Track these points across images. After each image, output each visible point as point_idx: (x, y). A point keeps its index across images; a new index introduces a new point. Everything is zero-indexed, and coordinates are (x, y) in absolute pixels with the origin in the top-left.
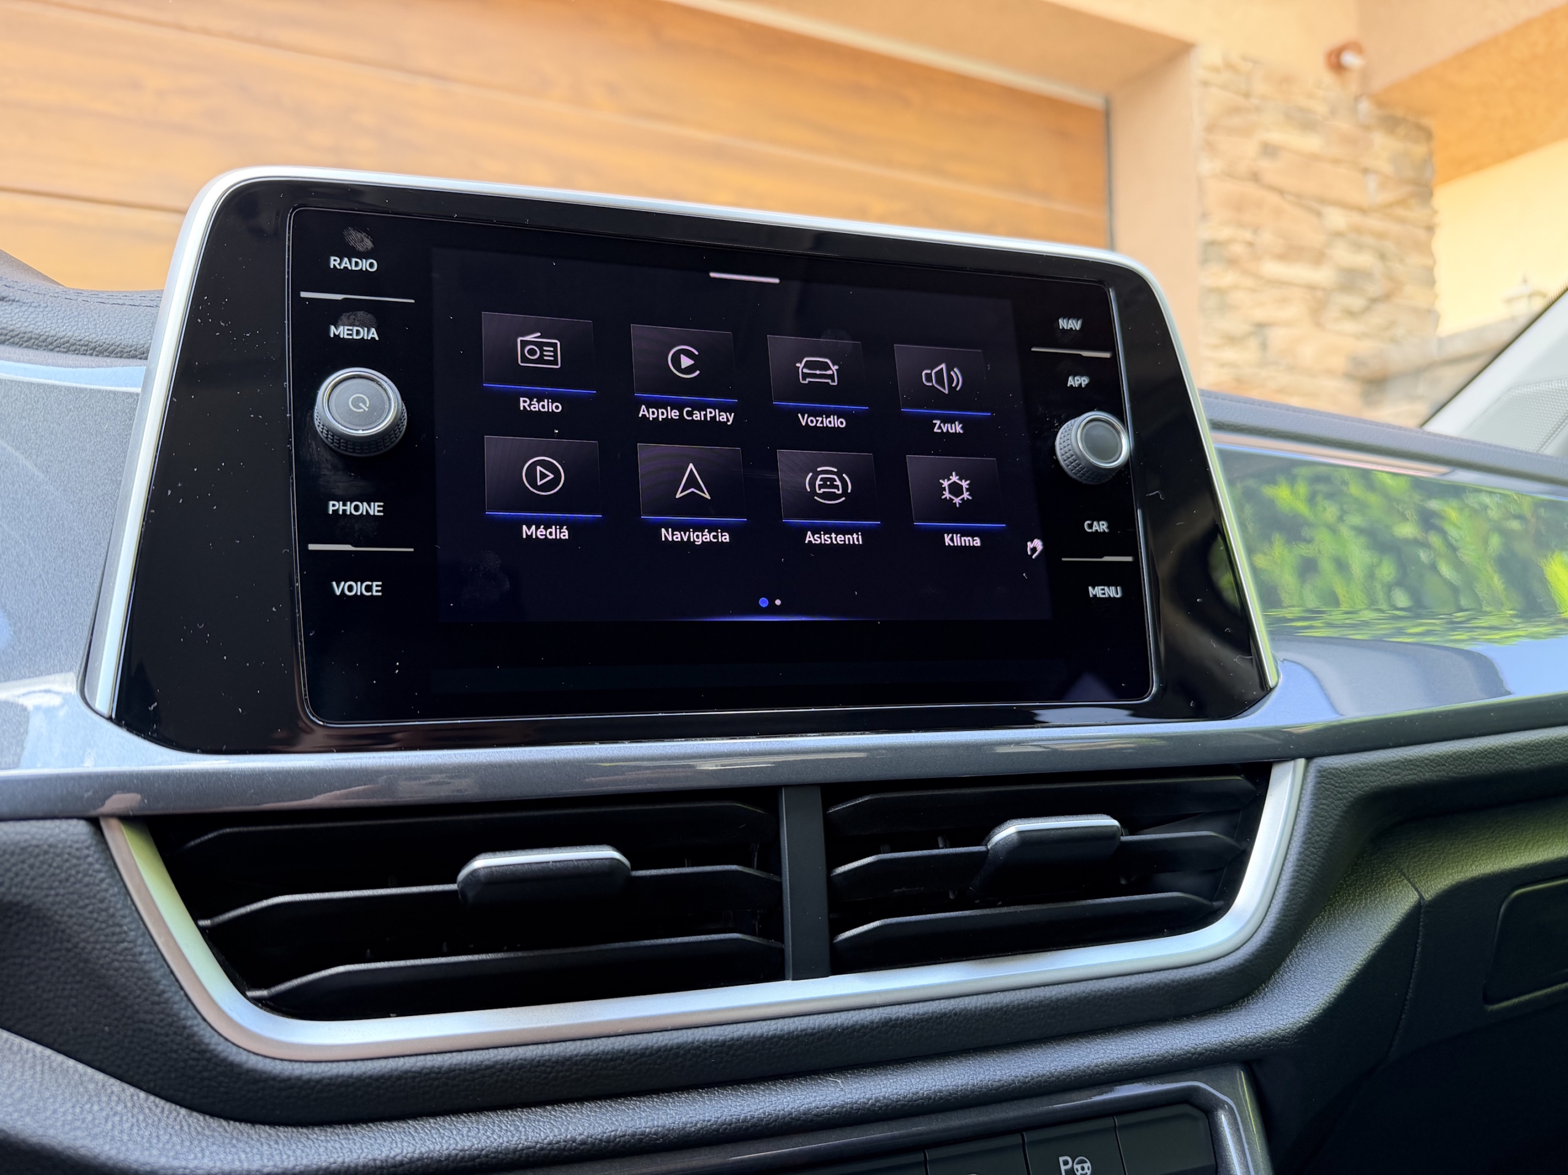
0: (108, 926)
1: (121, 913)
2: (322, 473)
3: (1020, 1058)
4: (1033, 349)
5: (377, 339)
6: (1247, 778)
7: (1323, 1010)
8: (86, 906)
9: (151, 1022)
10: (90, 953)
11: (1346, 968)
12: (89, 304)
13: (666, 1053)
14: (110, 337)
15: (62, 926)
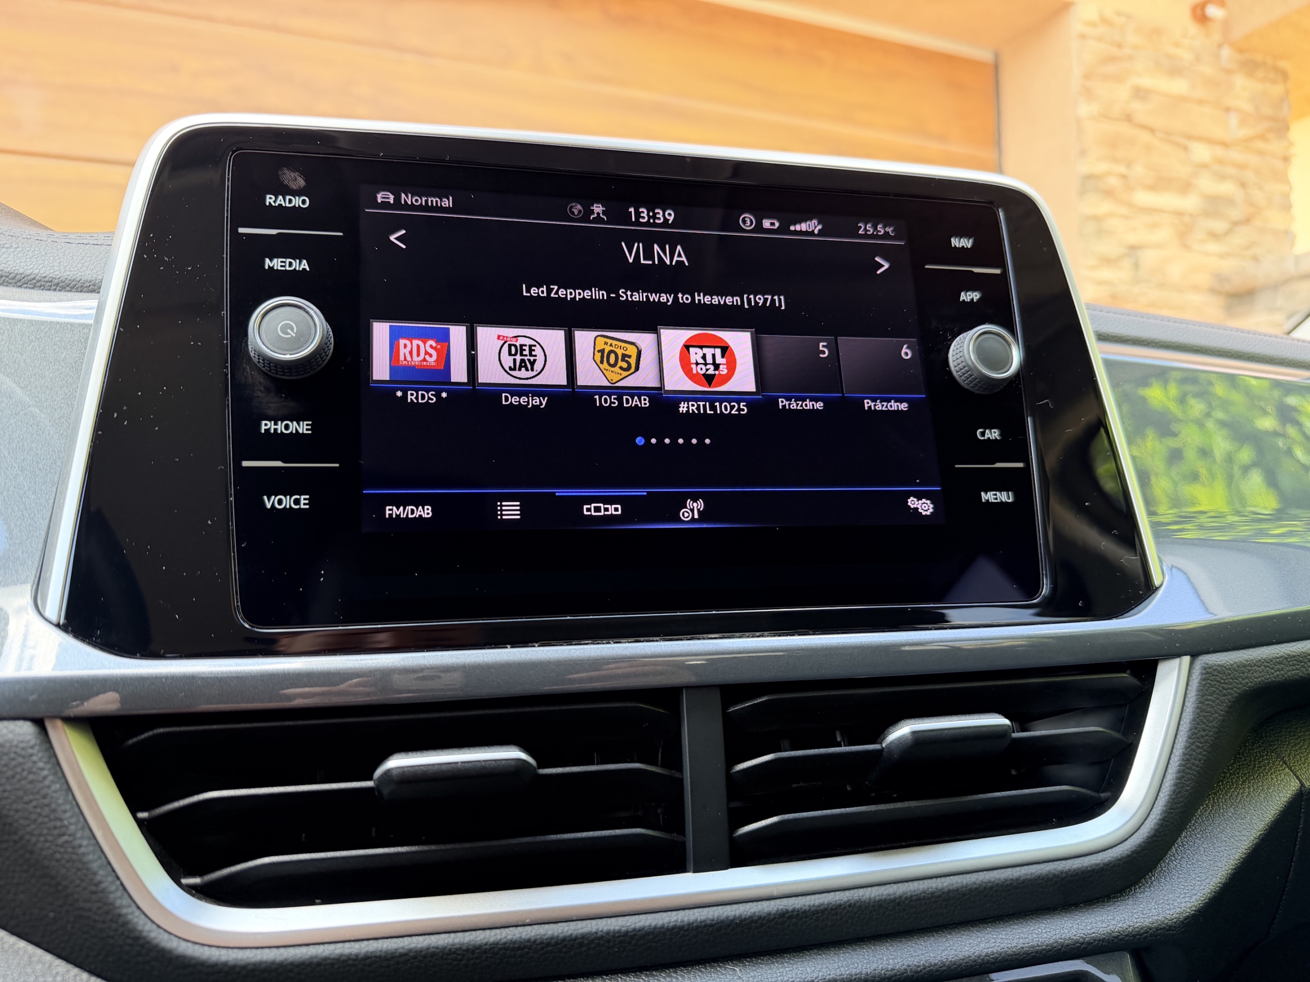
0: (51, 820)
1: (63, 808)
2: (256, 395)
3: (913, 947)
4: (926, 267)
5: (308, 269)
6: (1134, 674)
7: (1209, 899)
8: (31, 801)
9: (90, 910)
10: (35, 844)
11: (1231, 857)
12: (56, 244)
13: (572, 942)
14: (72, 273)
15: (10, 820)
